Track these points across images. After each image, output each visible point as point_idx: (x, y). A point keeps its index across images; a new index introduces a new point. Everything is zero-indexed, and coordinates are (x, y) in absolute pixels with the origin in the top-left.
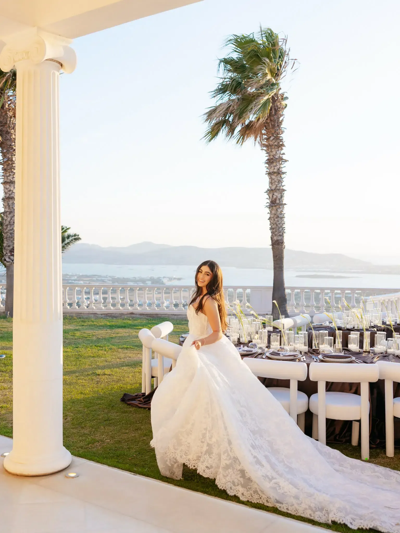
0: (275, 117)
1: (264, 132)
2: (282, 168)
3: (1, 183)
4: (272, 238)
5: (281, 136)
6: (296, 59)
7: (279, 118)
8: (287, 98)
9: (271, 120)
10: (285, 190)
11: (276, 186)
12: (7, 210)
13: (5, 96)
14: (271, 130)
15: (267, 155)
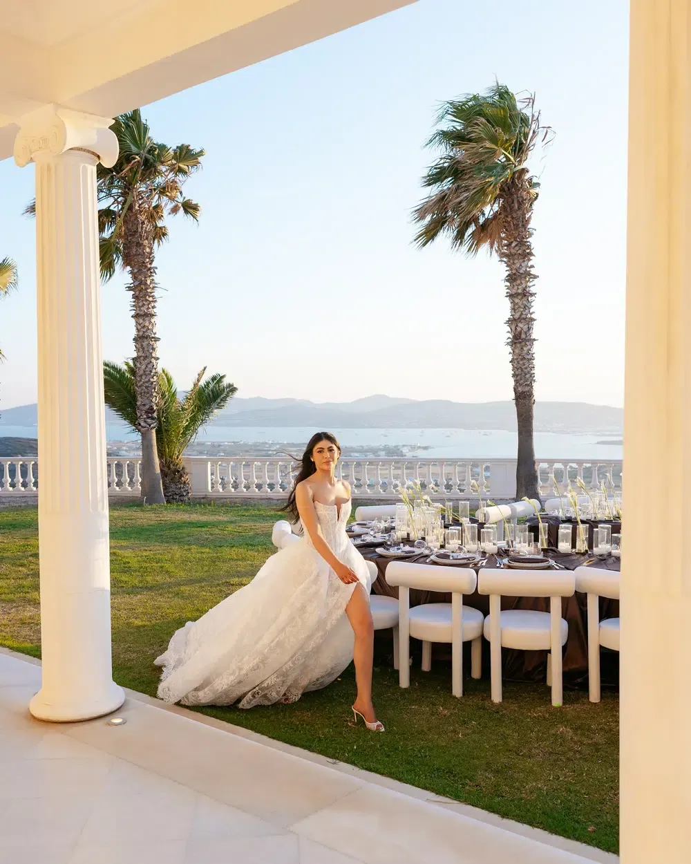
0: (520, 213)
1: (504, 235)
2: (529, 287)
3: (132, 317)
4: (515, 390)
5: (528, 240)
6: (549, 127)
7: (524, 214)
8: (538, 184)
9: (513, 218)
10: (535, 320)
11: (522, 314)
12: (140, 354)
13: (135, 193)
14: (514, 232)
15: (508, 268)
